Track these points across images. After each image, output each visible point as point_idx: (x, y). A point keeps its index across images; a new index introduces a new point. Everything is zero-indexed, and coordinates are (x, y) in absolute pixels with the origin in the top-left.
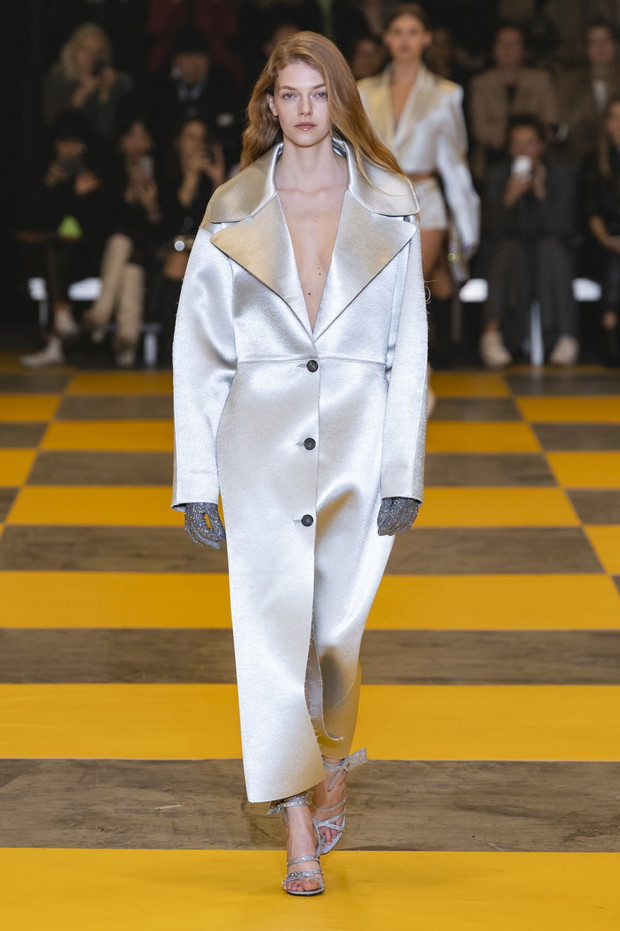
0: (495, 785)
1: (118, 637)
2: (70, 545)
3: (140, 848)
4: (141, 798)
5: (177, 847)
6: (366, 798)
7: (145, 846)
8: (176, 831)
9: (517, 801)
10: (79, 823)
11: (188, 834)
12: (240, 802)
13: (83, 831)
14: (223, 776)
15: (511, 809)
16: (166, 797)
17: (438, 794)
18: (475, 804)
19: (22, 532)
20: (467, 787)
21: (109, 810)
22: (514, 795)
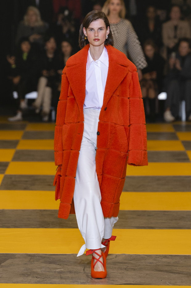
0: (169, 263)
1: (42, 213)
2: (27, 181)
3: (49, 284)
4: (50, 267)
5: (62, 283)
6: (125, 267)
7: (51, 283)
8: (61, 278)
9: (176, 268)
10: (29, 275)
11: (65, 279)
12: (83, 268)
13: (30, 278)
14: (77, 260)
15: (174, 271)
16: (58, 267)
17: (149, 266)
18: (162, 269)
19: (10, 177)
20: (159, 264)
21: (39, 271)
22: (175, 266)
